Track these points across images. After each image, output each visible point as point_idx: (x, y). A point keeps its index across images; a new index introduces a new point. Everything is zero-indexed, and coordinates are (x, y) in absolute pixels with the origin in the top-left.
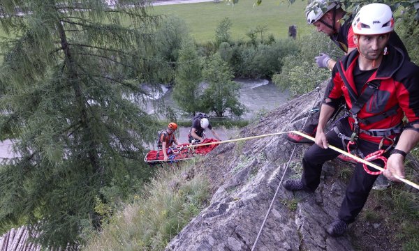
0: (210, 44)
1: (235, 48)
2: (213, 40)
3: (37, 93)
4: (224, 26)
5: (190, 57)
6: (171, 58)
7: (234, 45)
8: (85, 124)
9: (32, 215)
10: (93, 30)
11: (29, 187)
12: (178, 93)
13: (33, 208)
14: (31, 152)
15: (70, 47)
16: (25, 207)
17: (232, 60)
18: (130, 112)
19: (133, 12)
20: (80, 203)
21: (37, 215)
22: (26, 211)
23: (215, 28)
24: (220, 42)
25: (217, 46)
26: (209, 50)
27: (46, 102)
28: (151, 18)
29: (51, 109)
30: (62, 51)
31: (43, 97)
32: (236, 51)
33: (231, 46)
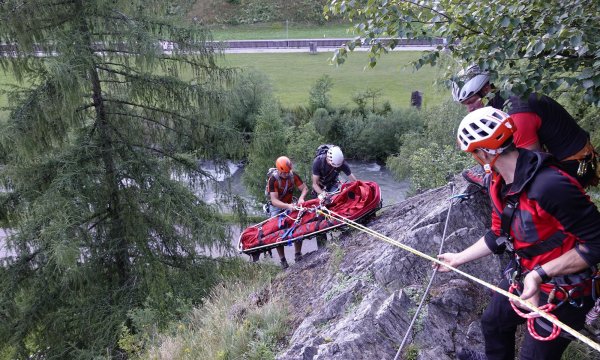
0: (301, 109)
1: (335, 117)
2: (306, 105)
3: (51, 165)
4: (322, 86)
5: (272, 126)
6: (245, 126)
7: (334, 112)
8: (115, 213)
9: (23, 345)
10: (140, 82)
11: (23, 301)
12: (252, 176)
13: (24, 335)
14: (32, 251)
15: (105, 103)
16: (13, 332)
17: (330, 133)
18: (181, 200)
19: (198, 62)
20: (95, 330)
21: (29, 345)
22: (14, 338)
23: (310, 88)
24: (314, 107)
25: (310, 113)
26: (299, 117)
27: (63, 179)
28: (222, 71)
29: (68, 189)
30: (93, 108)
31: (60, 171)
32: (337, 121)
33: (330, 114)
